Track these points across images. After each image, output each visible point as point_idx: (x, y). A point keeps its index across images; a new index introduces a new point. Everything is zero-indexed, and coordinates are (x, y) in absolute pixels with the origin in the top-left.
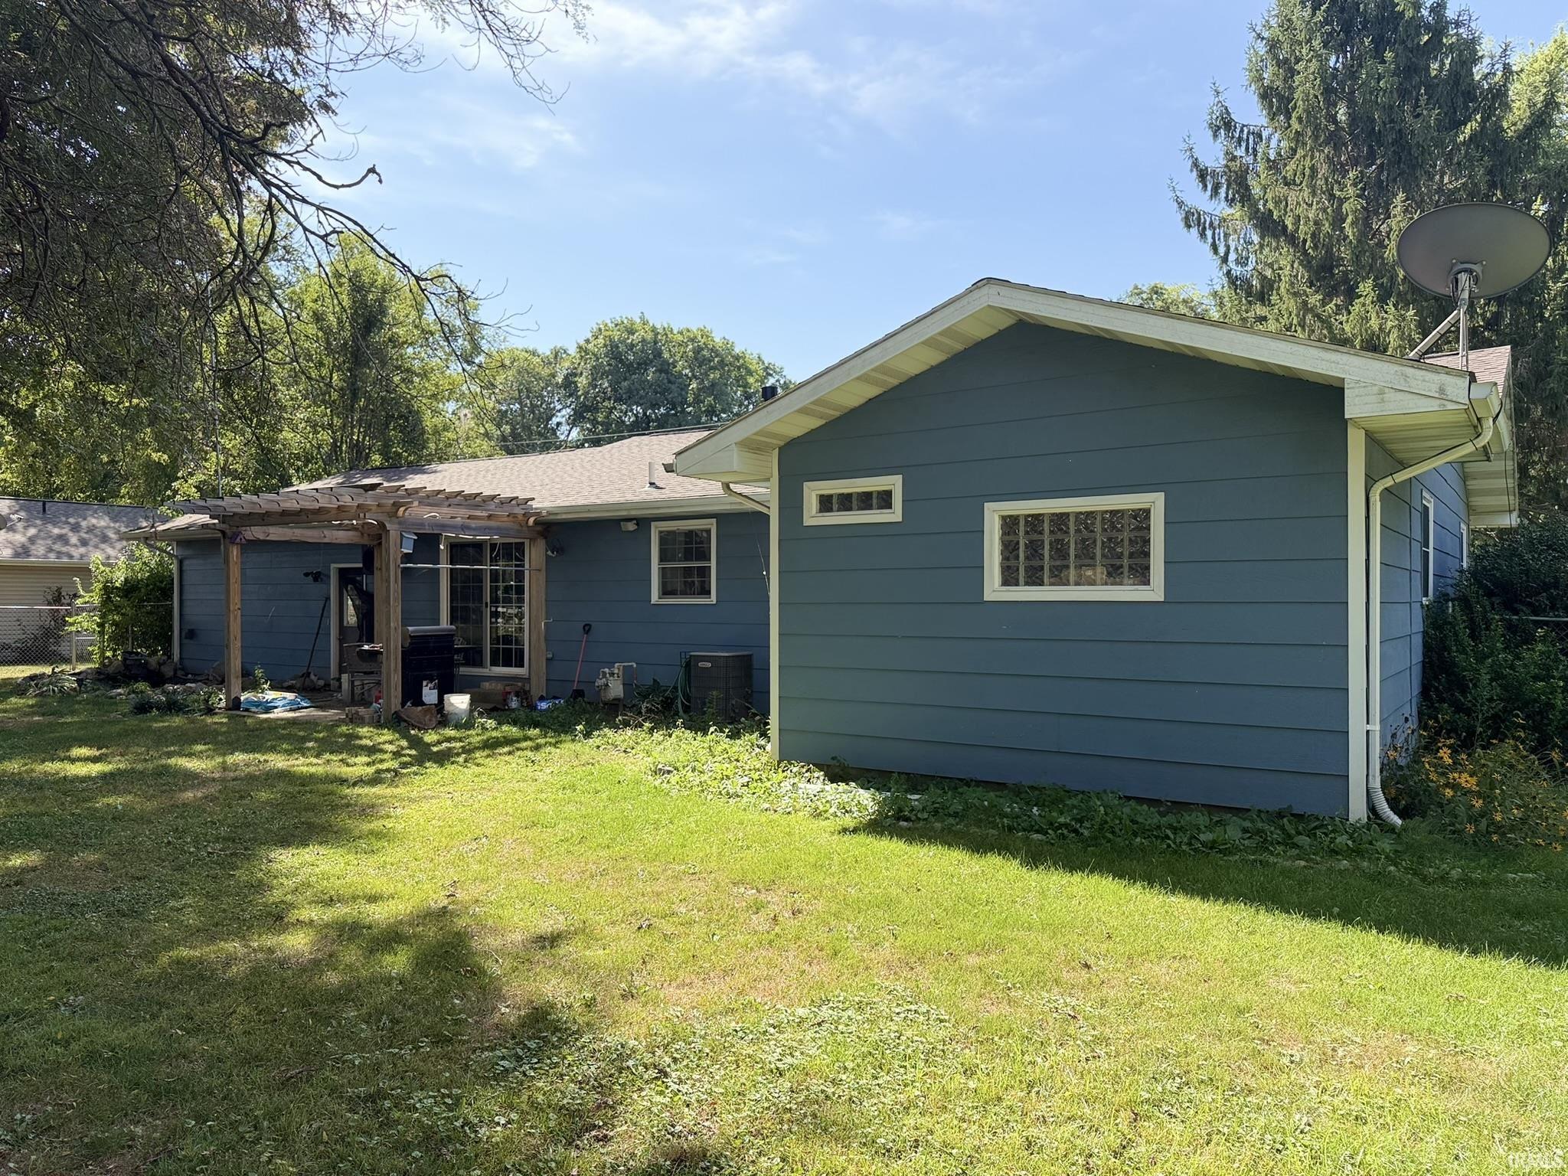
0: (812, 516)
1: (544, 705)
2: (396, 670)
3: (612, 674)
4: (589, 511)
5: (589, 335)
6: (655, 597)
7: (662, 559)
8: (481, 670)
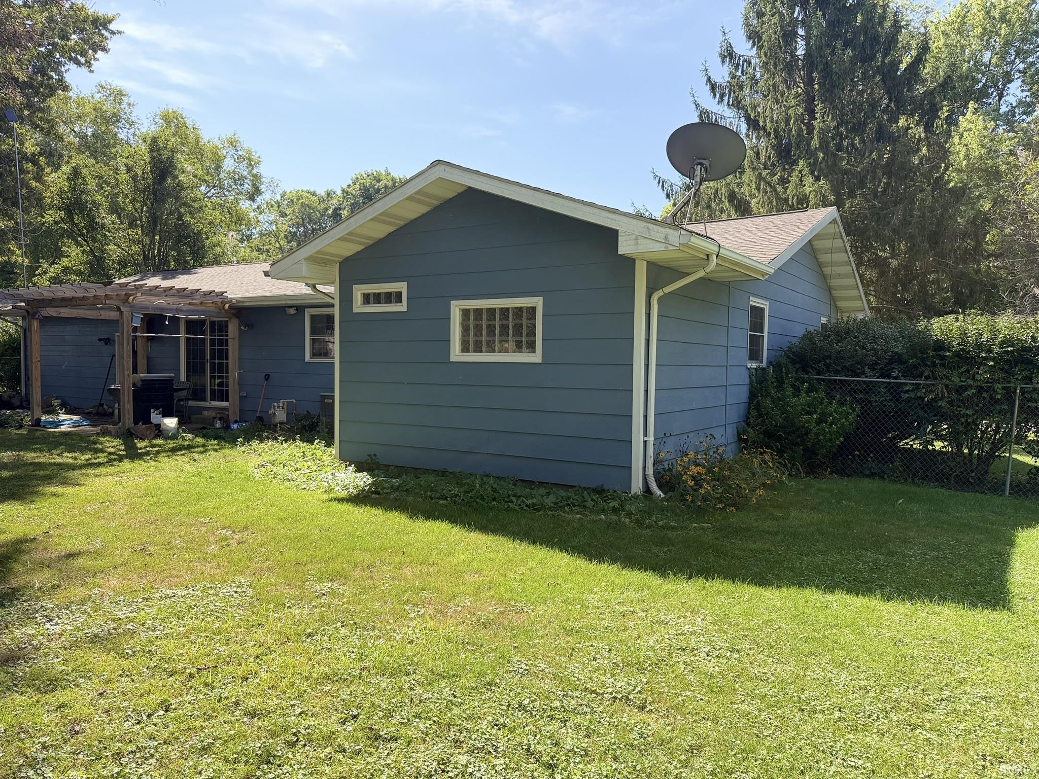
0: (358, 306)
1: (235, 426)
2: (129, 402)
3: (279, 407)
4: (262, 301)
5: (350, 182)
6: (308, 358)
7: (312, 333)
8: (204, 403)
